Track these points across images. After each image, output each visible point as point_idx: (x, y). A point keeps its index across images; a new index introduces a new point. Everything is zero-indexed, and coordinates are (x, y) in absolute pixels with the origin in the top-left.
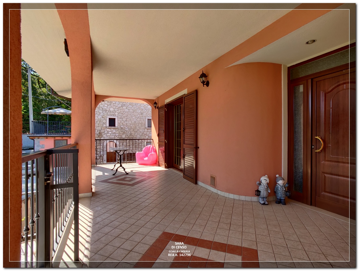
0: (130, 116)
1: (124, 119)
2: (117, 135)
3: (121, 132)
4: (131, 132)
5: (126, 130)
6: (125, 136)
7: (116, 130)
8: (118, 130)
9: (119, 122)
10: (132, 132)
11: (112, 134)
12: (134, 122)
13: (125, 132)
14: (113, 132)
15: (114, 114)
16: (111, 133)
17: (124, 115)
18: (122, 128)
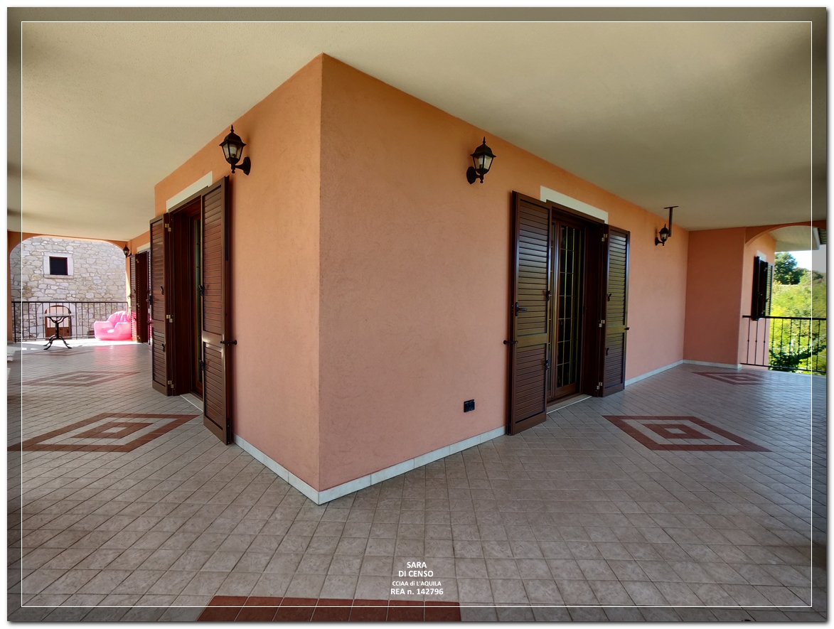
0: (106, 255)
1: (91, 261)
2: (73, 292)
3: (82, 287)
4: (108, 286)
5: (95, 282)
6: (93, 294)
7: (69, 283)
8: (75, 283)
9: (78, 265)
10: (110, 287)
11: (59, 291)
12: (115, 267)
13: (94, 286)
14: (60, 287)
15: (64, 249)
16: (56, 288)
17: (89, 252)
18: (84, 279)
